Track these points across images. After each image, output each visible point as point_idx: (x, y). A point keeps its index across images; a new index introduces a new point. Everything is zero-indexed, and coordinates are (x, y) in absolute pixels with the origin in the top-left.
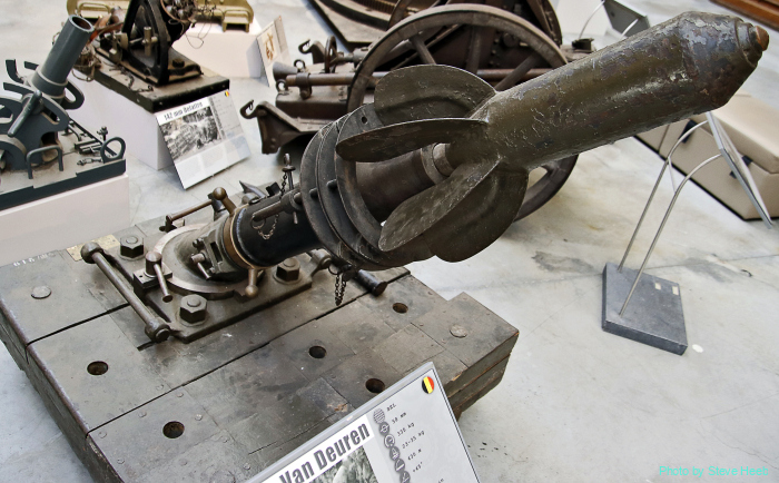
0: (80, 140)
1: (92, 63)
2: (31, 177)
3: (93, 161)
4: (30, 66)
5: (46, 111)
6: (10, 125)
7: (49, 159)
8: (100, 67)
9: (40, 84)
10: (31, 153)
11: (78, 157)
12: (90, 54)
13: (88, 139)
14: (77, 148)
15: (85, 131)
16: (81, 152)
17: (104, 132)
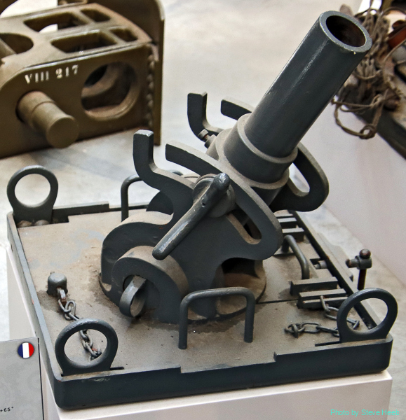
0: (305, 275)
1: (380, 99)
2: (183, 345)
3: (320, 331)
4: (231, 110)
5: (238, 213)
6: (165, 228)
7: (231, 310)
8: (394, 109)
9: (237, 155)
10: (191, 296)
11: (291, 315)
12: (379, 81)
13: (324, 276)
14: (294, 292)
15: (323, 256)
16: (300, 306)
17: (363, 262)
